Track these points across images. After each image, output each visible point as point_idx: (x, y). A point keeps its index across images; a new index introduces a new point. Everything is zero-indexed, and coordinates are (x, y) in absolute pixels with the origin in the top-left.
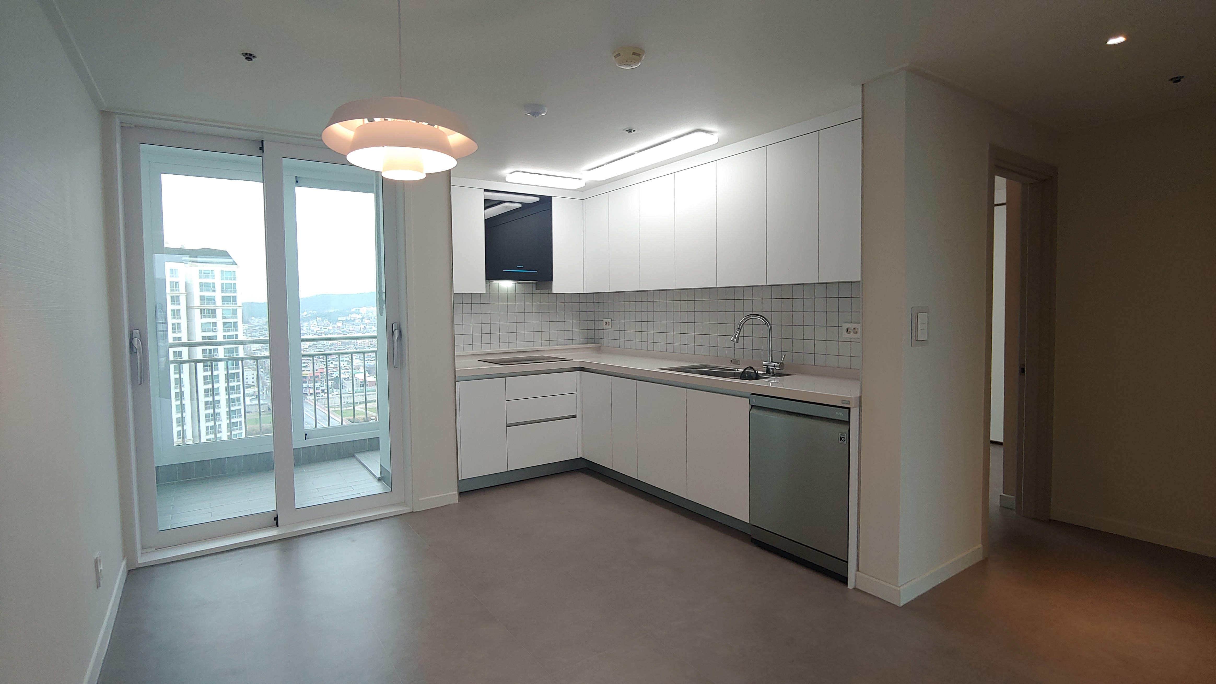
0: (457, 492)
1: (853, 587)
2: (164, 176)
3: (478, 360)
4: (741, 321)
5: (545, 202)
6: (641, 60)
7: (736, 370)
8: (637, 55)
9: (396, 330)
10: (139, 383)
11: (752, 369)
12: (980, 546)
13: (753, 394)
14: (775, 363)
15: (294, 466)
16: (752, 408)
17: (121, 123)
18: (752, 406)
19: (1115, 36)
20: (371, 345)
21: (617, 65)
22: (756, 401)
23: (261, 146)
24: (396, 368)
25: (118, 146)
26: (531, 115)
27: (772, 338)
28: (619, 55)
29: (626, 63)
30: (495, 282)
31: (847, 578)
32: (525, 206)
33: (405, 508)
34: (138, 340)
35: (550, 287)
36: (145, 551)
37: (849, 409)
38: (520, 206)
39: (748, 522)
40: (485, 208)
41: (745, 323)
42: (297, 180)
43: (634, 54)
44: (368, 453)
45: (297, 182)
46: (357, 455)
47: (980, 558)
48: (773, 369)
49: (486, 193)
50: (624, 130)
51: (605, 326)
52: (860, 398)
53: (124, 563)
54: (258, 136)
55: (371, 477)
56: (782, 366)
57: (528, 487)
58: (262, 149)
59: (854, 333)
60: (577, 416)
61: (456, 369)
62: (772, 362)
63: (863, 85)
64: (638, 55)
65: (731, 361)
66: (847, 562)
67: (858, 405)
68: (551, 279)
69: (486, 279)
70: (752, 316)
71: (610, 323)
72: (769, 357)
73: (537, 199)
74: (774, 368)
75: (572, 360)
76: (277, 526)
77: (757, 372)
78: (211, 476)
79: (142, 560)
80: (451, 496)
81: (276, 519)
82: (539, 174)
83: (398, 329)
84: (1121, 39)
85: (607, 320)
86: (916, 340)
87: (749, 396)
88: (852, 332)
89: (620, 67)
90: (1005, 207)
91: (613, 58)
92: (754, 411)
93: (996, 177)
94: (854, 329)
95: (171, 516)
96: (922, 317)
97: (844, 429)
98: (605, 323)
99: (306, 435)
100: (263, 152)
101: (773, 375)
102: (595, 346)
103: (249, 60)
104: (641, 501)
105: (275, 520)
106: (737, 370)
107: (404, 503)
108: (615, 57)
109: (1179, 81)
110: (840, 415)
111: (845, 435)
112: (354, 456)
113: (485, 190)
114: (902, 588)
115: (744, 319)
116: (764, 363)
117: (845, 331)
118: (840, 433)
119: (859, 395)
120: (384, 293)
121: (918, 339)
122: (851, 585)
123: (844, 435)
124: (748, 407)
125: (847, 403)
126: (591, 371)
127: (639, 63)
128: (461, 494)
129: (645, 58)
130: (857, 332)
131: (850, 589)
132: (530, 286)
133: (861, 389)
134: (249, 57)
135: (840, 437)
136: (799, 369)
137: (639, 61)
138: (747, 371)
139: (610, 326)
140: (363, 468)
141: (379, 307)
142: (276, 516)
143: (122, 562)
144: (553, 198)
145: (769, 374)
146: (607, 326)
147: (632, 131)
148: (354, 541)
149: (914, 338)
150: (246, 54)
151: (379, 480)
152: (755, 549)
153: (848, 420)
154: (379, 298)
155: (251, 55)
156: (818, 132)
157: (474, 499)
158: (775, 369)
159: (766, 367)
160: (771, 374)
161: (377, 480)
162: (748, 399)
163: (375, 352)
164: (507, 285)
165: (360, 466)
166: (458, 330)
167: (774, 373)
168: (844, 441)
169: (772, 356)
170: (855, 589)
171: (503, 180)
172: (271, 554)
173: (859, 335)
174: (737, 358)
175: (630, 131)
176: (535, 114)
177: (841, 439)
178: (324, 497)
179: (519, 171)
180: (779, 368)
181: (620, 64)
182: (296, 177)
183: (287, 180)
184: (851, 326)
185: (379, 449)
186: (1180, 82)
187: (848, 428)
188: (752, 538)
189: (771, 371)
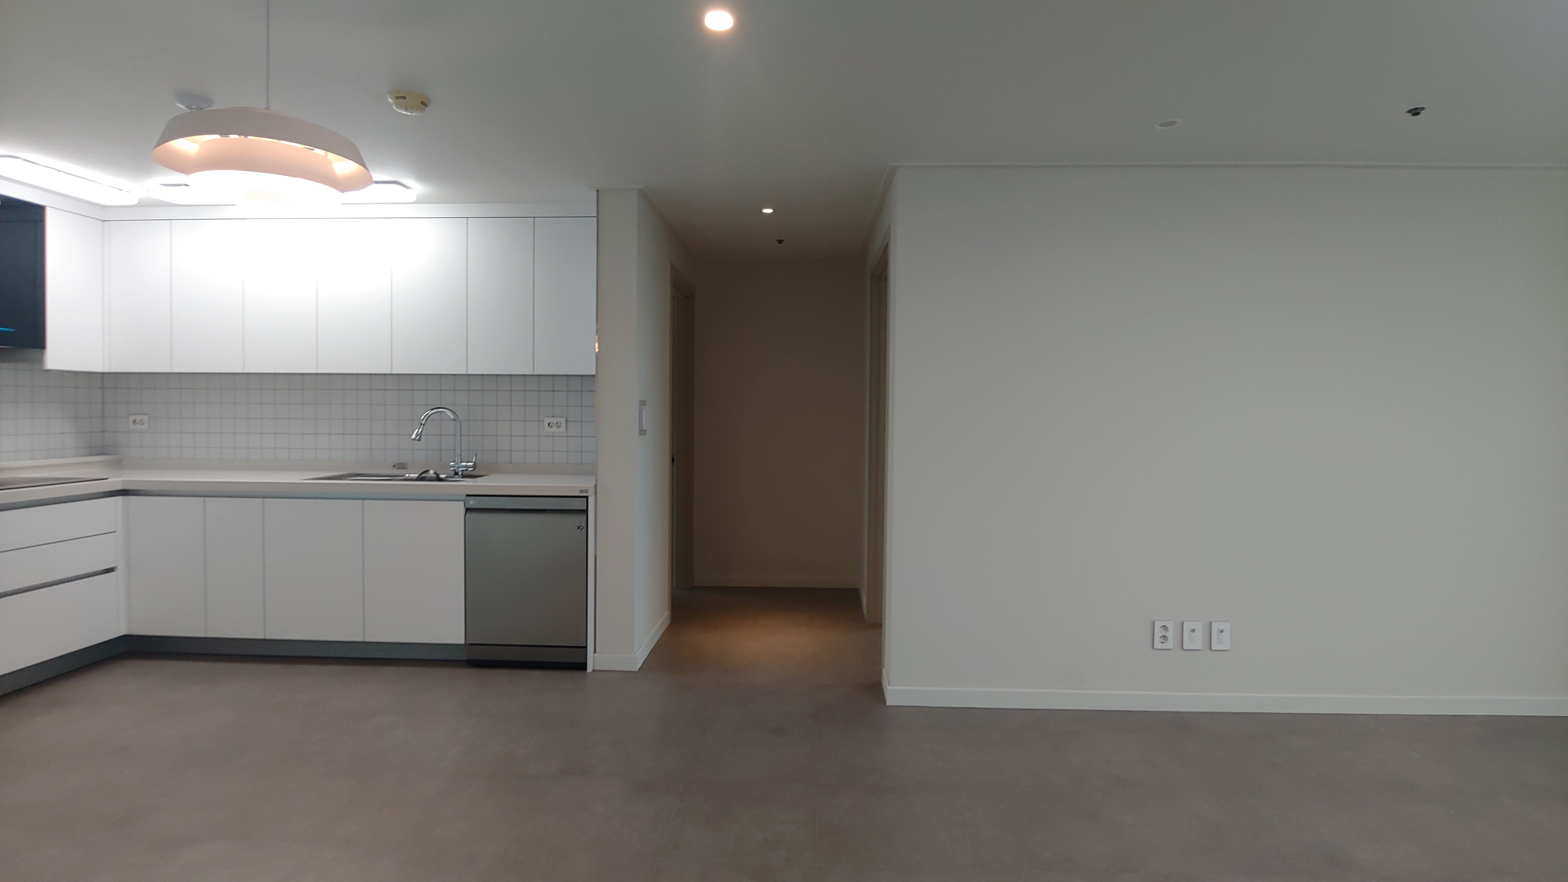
4: (425, 415)
6: (422, 110)
11: (432, 473)
12: (668, 612)
13: (468, 495)
14: (468, 462)
18: (467, 510)
19: (767, 206)
21: (393, 106)
22: (472, 503)
27: (461, 435)
29: (403, 107)
31: (586, 664)
35: (35, 359)
37: (587, 497)
39: (464, 643)
41: (429, 419)
43: (422, 103)
47: (669, 623)
48: (463, 470)
51: (132, 426)
56: (475, 465)
60: (116, 569)
62: (463, 462)
63: (598, 191)
64: (426, 106)
65: (395, 466)
66: (586, 647)
67: (594, 494)
70: (437, 409)
71: (145, 420)
72: (457, 457)
75: (107, 480)
77: (439, 476)
84: (771, 211)
85: (138, 418)
87: (463, 498)
88: (555, 427)
91: (393, 98)
92: (472, 514)
94: (557, 423)
98: (130, 422)
101: (464, 476)
102: (114, 458)
106: (407, 476)
108: (396, 97)
109: (781, 243)
110: (578, 505)
114: (633, 654)
115: (428, 414)
116: (450, 464)
117: (547, 425)
118: (578, 523)
119: (594, 484)
122: (590, 669)
123: (582, 524)
124: (463, 511)
125: (584, 493)
127: (418, 112)
129: (428, 109)
131: (590, 673)
133: (596, 479)
135: (577, 526)
136: (494, 468)
139: (146, 426)
144: (48, 209)
145: (457, 477)
146: (138, 426)
149: (640, 428)
153: (585, 509)
156: (534, 218)
158: (467, 470)
159: (453, 469)
160: (461, 476)
162: (455, 502)
168: (583, 531)
169: (461, 455)
170: (594, 671)
174: (403, 461)
177: (579, 528)
180: (471, 469)
181: (398, 106)
184: (555, 420)
187: (586, 515)
188: (468, 660)
189: (460, 473)
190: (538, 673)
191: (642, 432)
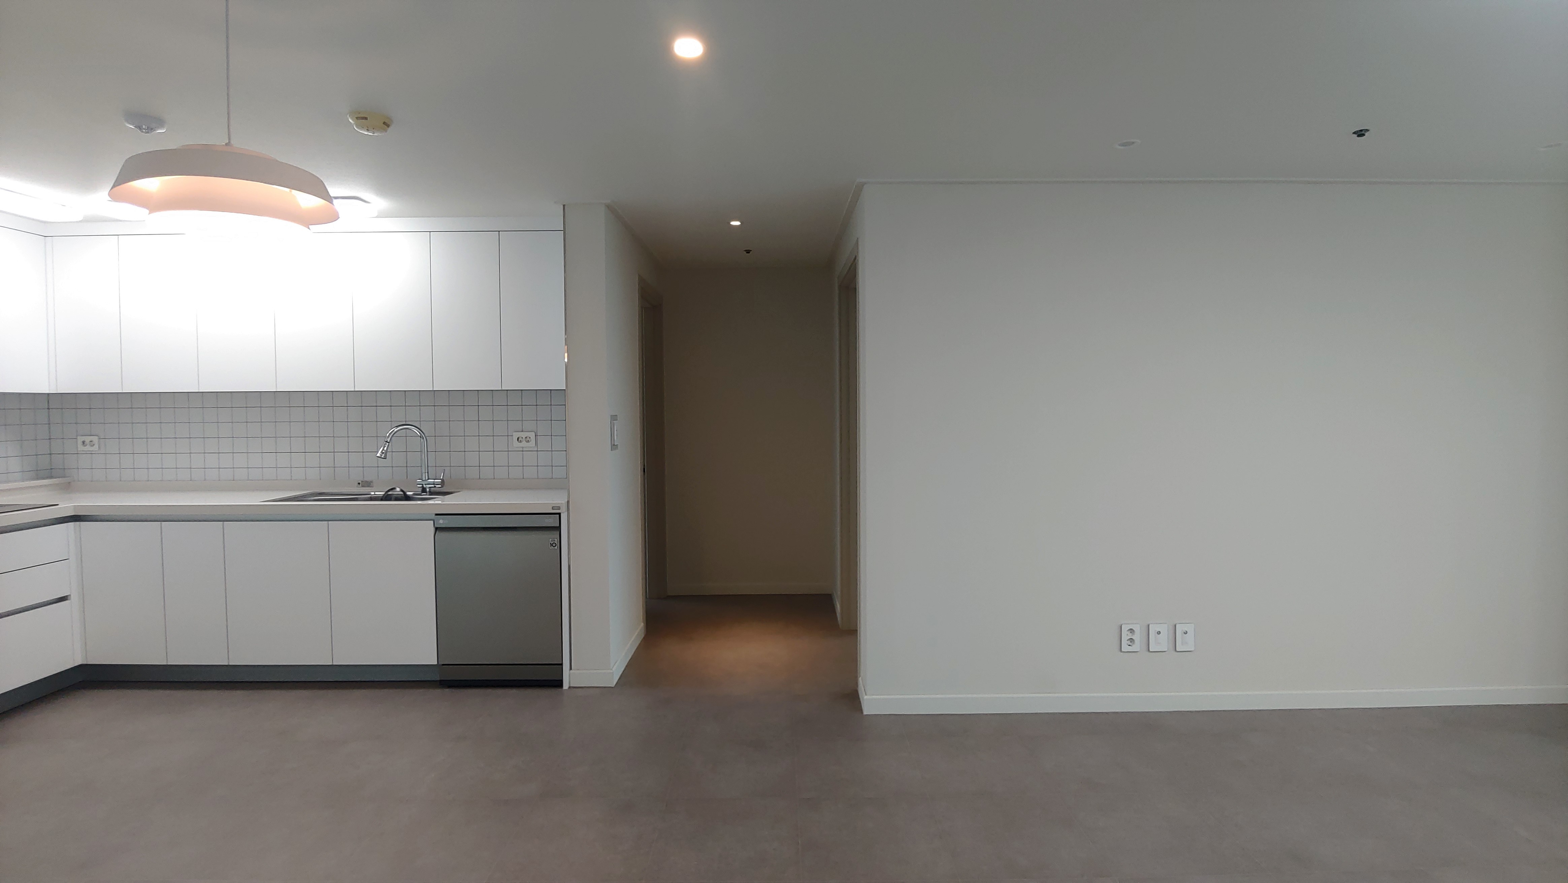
4: (389, 432)
6: (384, 131)
7: (372, 494)
11: (399, 490)
12: (643, 624)
13: (436, 515)
14: (435, 479)
16: (437, 532)
19: (734, 218)
21: (354, 126)
26: (134, 128)
27: (427, 451)
29: (364, 127)
31: (562, 681)
37: (559, 514)
39: (438, 665)
41: (395, 436)
48: (430, 487)
51: (80, 448)
59: (526, 442)
60: (70, 597)
62: (428, 479)
63: (564, 206)
64: (388, 125)
66: (562, 664)
67: (567, 510)
70: (401, 427)
71: (95, 441)
72: (423, 474)
75: (57, 505)
84: (738, 223)
85: (87, 439)
91: (354, 118)
92: (441, 535)
94: (526, 438)
96: (616, 425)
97: (552, 536)
98: (81, 443)
102: (58, 482)
108: (357, 118)
109: (749, 252)
110: (549, 521)
114: (613, 670)
115: (394, 431)
116: (417, 481)
117: (517, 440)
118: (551, 540)
119: (567, 500)
121: (615, 444)
122: (566, 686)
123: (555, 541)
124: (433, 530)
125: (556, 509)
126: (102, 518)
127: (381, 133)
129: (390, 128)
130: (529, 441)
131: (566, 690)
133: (569, 494)
136: (466, 485)
138: (390, 493)
139: (94, 446)
145: (425, 494)
146: (88, 448)
153: (558, 525)
156: (497, 232)
158: (434, 487)
159: (421, 486)
160: (428, 494)
162: (432, 522)
167: (432, 492)
168: (556, 547)
169: (428, 473)
170: (570, 687)
173: (531, 444)
174: (366, 479)
177: (552, 545)
180: (439, 486)
181: (359, 127)
184: (523, 435)
187: (559, 531)
188: (441, 681)
189: (428, 490)
190: (514, 691)
191: (614, 447)
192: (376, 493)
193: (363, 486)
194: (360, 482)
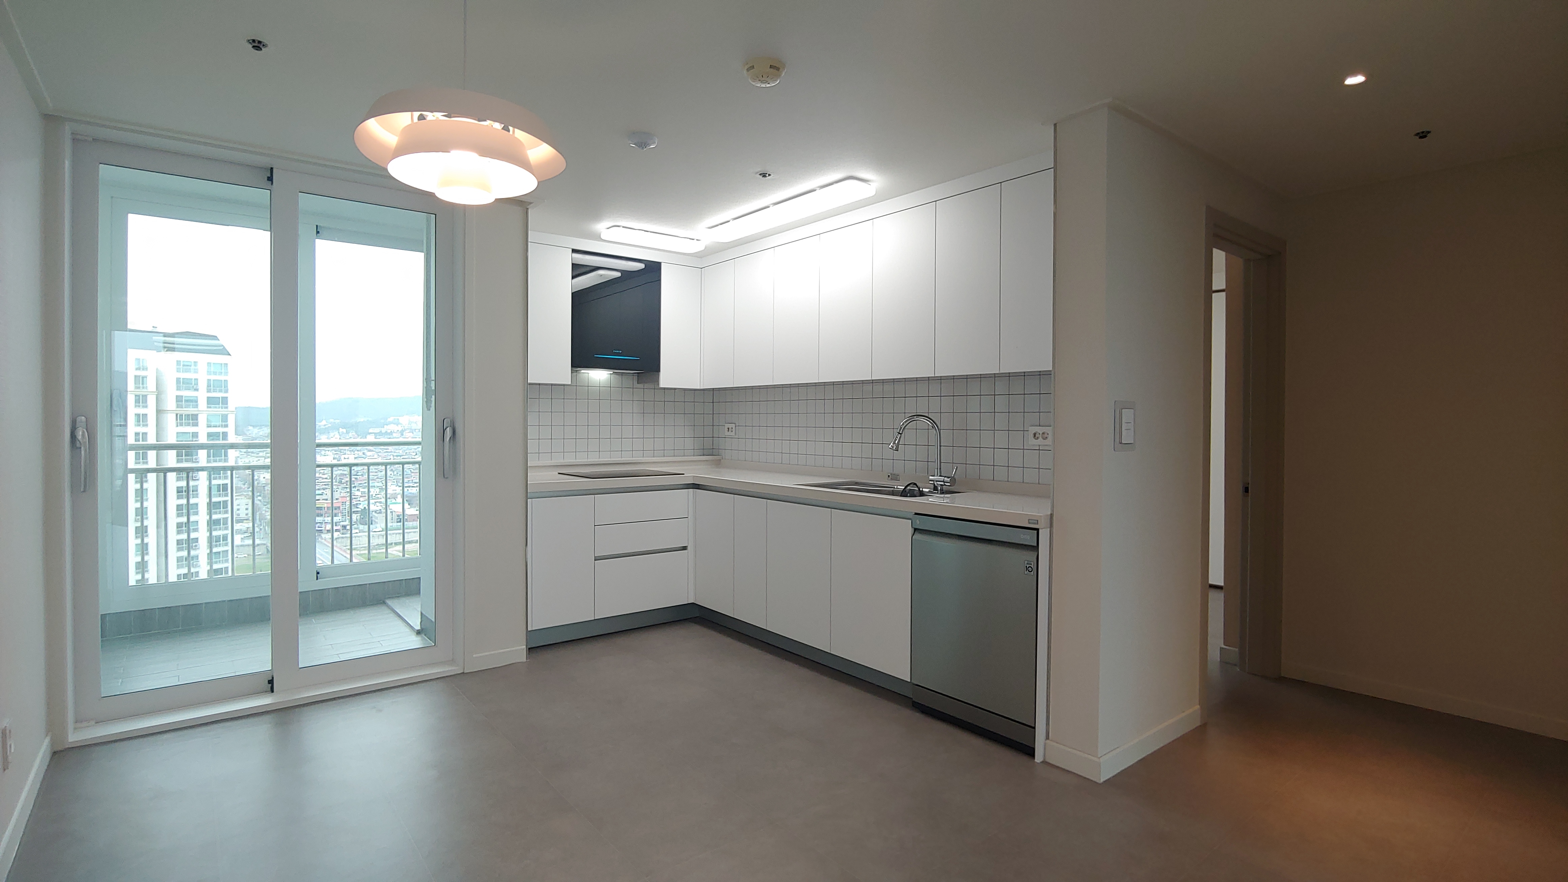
0: (525, 646)
1: (1041, 760)
2: (130, 216)
3: (559, 473)
4: (902, 423)
5: (653, 269)
6: (780, 76)
7: (894, 488)
8: (776, 68)
9: (448, 428)
10: (82, 490)
11: (915, 486)
12: (1198, 707)
13: (916, 514)
14: (945, 477)
15: (300, 615)
16: (916, 532)
17: (72, 133)
18: (915, 530)
19: (1354, 73)
20: (415, 453)
21: (750, 81)
22: (920, 523)
23: (269, 176)
24: (447, 478)
25: (67, 163)
26: (637, 147)
27: (940, 446)
28: (753, 67)
29: (761, 78)
30: (583, 371)
31: (1034, 749)
32: (626, 275)
33: (453, 668)
34: (83, 432)
35: (657, 380)
36: (79, 725)
37: (1037, 530)
38: (618, 274)
39: (909, 681)
40: (573, 277)
41: (906, 427)
42: (318, 230)
43: (771, 67)
44: (403, 600)
45: (318, 232)
46: (389, 602)
47: (1198, 724)
48: (941, 485)
49: (576, 255)
50: (757, 173)
51: (727, 433)
52: (1052, 515)
53: (47, 741)
54: (266, 161)
55: (407, 629)
56: (953, 480)
57: (621, 641)
58: (270, 179)
59: (1044, 439)
60: (689, 548)
61: (528, 482)
62: (940, 476)
63: (1055, 125)
64: (778, 69)
65: (889, 476)
66: (1034, 728)
67: (1049, 526)
68: (658, 370)
69: (572, 366)
70: (915, 417)
71: (734, 429)
72: (936, 470)
73: (641, 266)
74: (942, 483)
75: (684, 474)
76: (272, 691)
77: (921, 489)
78: (180, 628)
79: (74, 737)
80: (517, 652)
81: (271, 682)
82: (645, 231)
83: (451, 426)
84: (1359, 79)
85: (730, 426)
86: (1119, 444)
87: (910, 516)
88: (1041, 438)
89: (754, 83)
90: (1224, 294)
91: (745, 71)
92: (918, 536)
93: (1215, 250)
94: (1043, 433)
95: (121, 680)
96: (1127, 415)
97: (1030, 556)
98: (727, 429)
99: (318, 573)
100: (272, 184)
101: (942, 493)
102: (714, 459)
103: (257, 49)
104: (769, 657)
105: (269, 683)
106: (896, 487)
107: (452, 662)
108: (748, 70)
109: (1425, 136)
110: (1027, 538)
111: (1032, 563)
112: (384, 603)
113: (574, 251)
114: (1101, 760)
115: (906, 422)
116: (930, 477)
117: (1032, 435)
119: (1049, 513)
120: (433, 380)
121: (1123, 442)
122: (1039, 758)
124: (911, 531)
125: (1035, 524)
126: (708, 488)
127: (776, 80)
128: (530, 650)
129: (785, 73)
130: (1046, 438)
131: (1038, 763)
132: (629, 378)
133: (1053, 507)
134: (257, 45)
135: (1026, 566)
136: (975, 485)
137: (778, 76)
138: (908, 488)
139: (734, 431)
140: (397, 618)
141: (426, 399)
142: (270, 679)
143: (45, 739)
144: (663, 265)
145: (937, 492)
146: (730, 433)
147: (767, 175)
148: (380, 711)
149: (1117, 440)
150: (254, 41)
151: (419, 633)
152: (918, 716)
153: (1036, 545)
154: (426, 388)
155: (260, 42)
156: (1000, 184)
157: (548, 656)
158: (945, 485)
159: (932, 482)
160: (939, 492)
161: (415, 634)
162: (911, 521)
163: (419, 463)
164: (599, 376)
165: (392, 615)
166: (532, 433)
167: (943, 490)
168: (1031, 572)
169: (940, 469)
170: (1044, 762)
171: (597, 237)
172: (262, 730)
173: (1049, 441)
174: (896, 472)
175: (764, 175)
176: (642, 145)
178: (340, 655)
179: (619, 226)
180: (949, 484)
181: (754, 80)
182: (317, 226)
183: (305, 230)
184: (1040, 430)
185: (419, 593)
186: (1427, 138)
187: (1037, 553)
188: (914, 702)
189: (939, 488)
192: (898, 487)
193: (892, 479)
194: (890, 475)
